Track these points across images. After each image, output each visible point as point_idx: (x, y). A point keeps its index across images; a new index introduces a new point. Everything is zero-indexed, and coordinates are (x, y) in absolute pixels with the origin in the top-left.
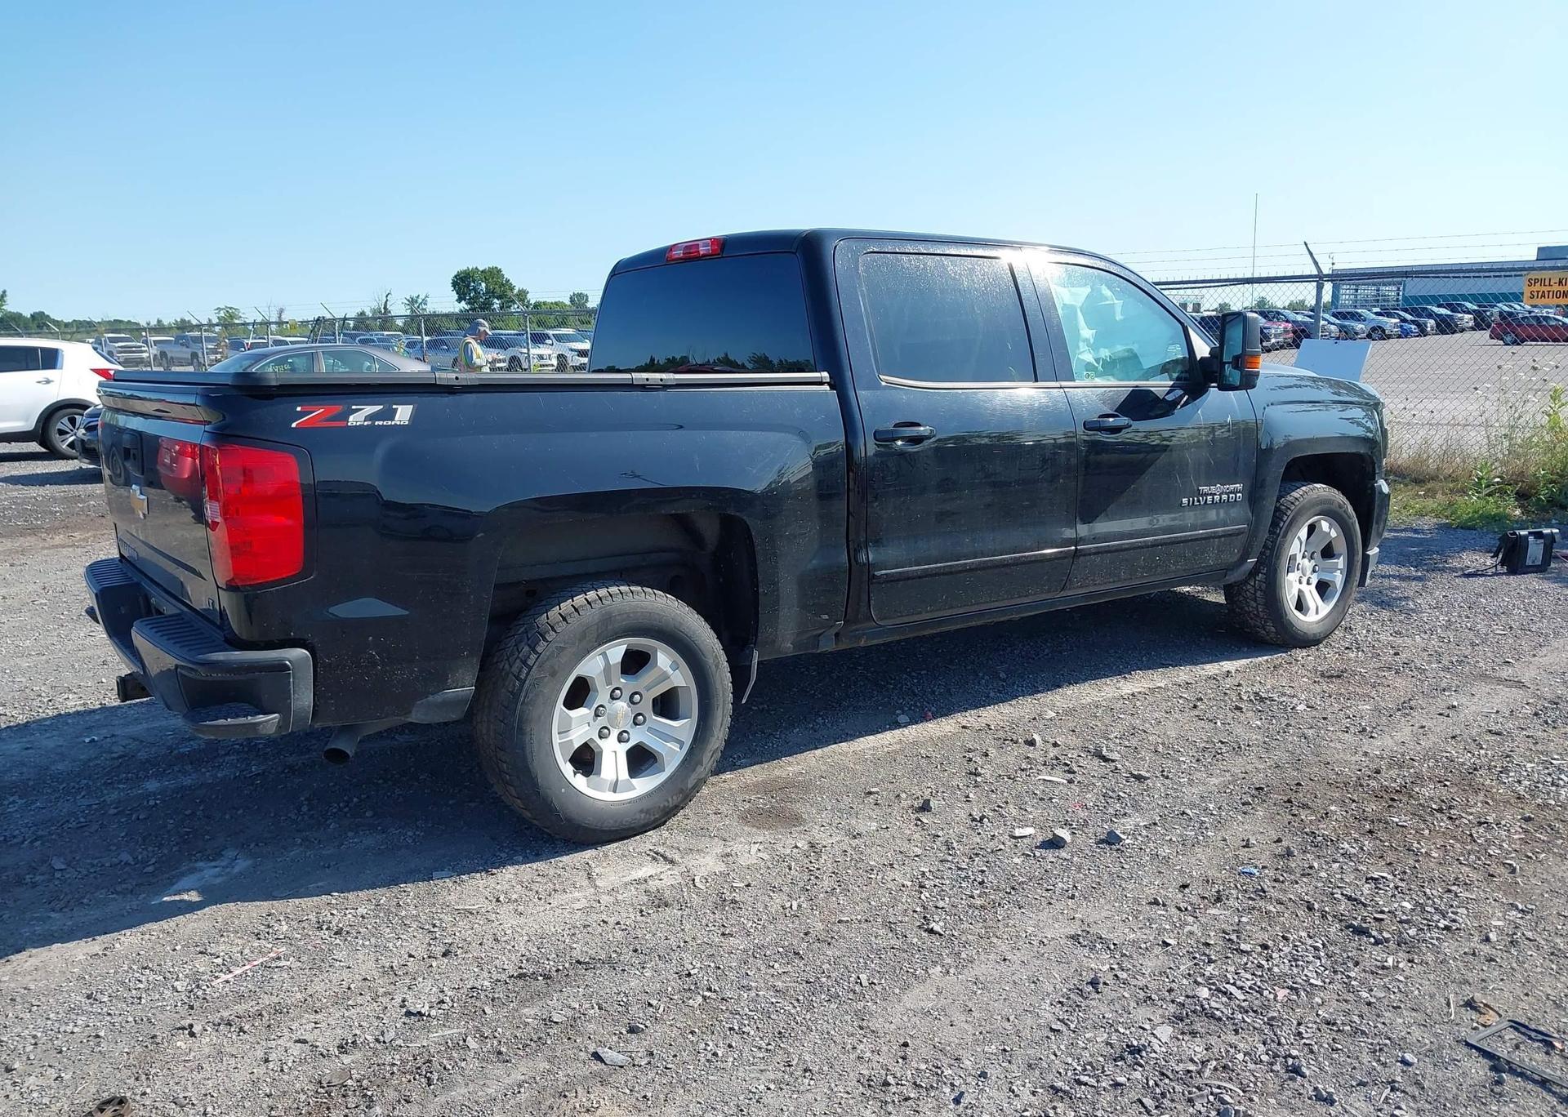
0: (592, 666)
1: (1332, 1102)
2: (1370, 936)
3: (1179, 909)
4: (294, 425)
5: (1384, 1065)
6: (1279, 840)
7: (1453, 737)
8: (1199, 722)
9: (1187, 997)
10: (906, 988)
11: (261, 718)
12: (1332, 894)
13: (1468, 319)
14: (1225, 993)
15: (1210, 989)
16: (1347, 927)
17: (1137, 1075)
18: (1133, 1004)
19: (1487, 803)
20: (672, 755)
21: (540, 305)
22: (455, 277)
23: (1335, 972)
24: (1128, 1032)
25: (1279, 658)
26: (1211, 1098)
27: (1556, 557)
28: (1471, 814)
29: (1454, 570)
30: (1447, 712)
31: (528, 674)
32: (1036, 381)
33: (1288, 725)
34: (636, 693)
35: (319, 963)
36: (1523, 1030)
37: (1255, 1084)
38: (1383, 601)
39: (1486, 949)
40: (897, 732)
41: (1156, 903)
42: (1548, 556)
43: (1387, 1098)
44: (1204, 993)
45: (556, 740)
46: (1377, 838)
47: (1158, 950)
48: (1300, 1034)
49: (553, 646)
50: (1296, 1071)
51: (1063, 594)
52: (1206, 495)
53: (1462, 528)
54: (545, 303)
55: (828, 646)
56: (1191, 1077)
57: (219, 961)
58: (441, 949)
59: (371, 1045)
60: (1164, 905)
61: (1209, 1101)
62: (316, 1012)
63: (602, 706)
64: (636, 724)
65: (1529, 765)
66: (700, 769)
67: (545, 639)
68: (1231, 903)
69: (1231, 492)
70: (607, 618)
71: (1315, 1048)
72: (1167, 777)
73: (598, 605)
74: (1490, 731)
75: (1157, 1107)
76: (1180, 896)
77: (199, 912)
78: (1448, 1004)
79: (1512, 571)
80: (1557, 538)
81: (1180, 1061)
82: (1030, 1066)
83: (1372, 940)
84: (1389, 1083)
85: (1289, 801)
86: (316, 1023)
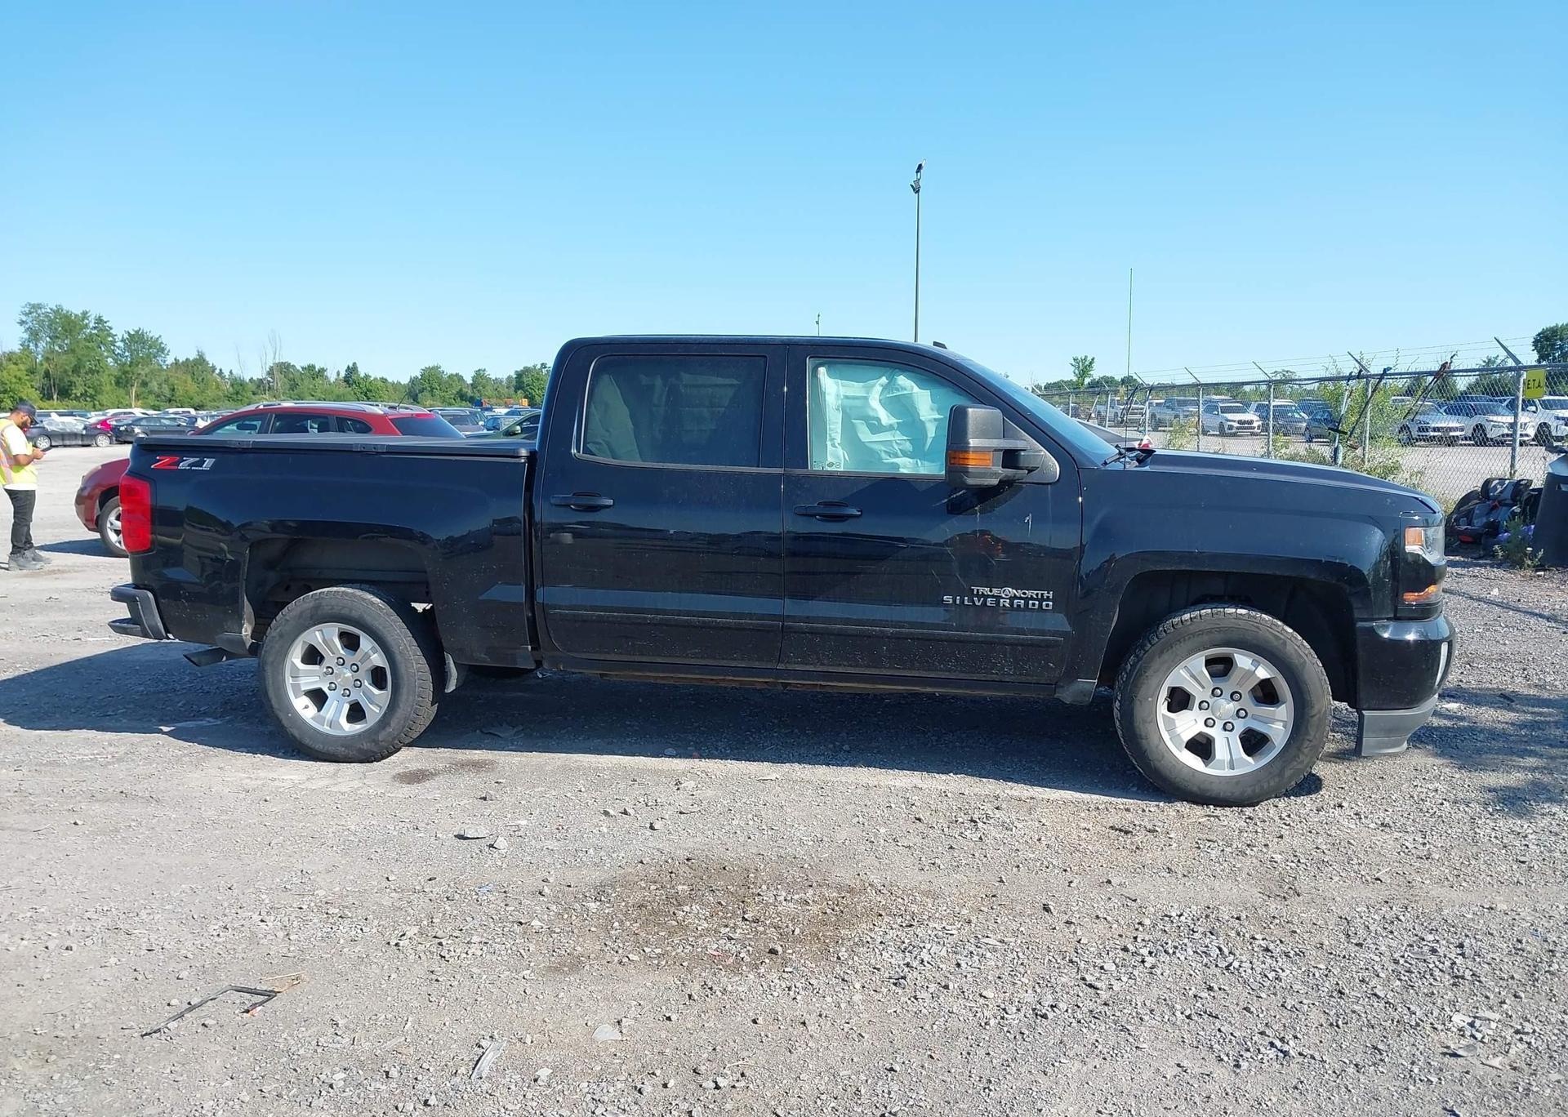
0: (316, 638)
4: (152, 467)
20: (374, 714)
22: (1539, 335)
32: (758, 467)
34: (354, 664)
41: (390, 878)
45: (289, 681)
52: (985, 596)
63: (329, 668)
64: (355, 686)
69: (1032, 598)
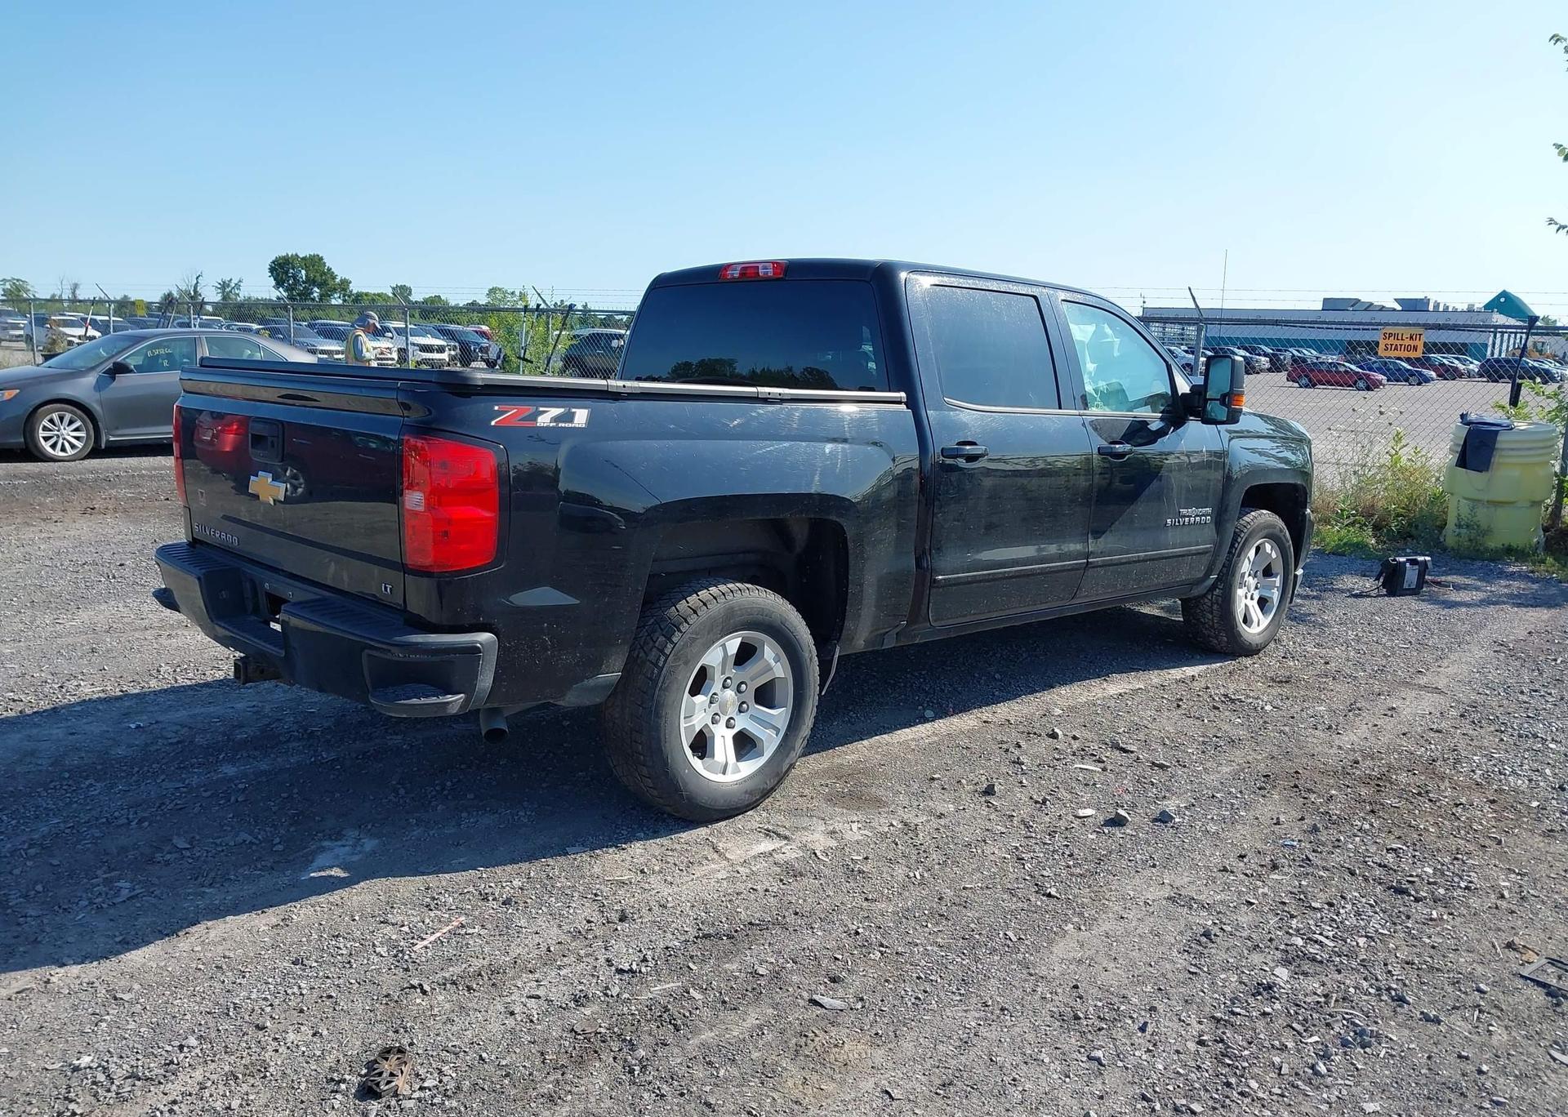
0: (713, 657)
1: (1439, 1022)
2: (1410, 895)
3: (1246, 875)
4: (493, 423)
5: (1465, 993)
6: (1302, 819)
7: (1404, 734)
8: (1189, 720)
9: (1286, 945)
10: (1051, 942)
11: (450, 698)
12: (1366, 862)
13: (1264, 361)
14: (1316, 942)
15: (1303, 939)
16: (1389, 888)
17: (1277, 1006)
18: (1246, 952)
19: (1455, 788)
20: (770, 742)
21: (361, 296)
22: (273, 262)
23: (1395, 924)
24: (1253, 973)
25: (1230, 665)
26: (1345, 1022)
27: (1427, 582)
28: (1446, 797)
29: (1342, 591)
30: (1389, 713)
31: (665, 661)
32: (1060, 408)
33: (1265, 722)
34: (742, 683)
35: (505, 930)
36: (1560, 965)
37: (1374, 1011)
38: (1298, 619)
39: (1503, 904)
40: (928, 726)
41: (1225, 870)
42: (1421, 582)
43: (1478, 1018)
44: (1299, 942)
45: (683, 725)
46: (1380, 817)
47: (1244, 908)
48: (1390, 972)
49: (686, 636)
50: (1401, 1000)
51: (1074, 602)
52: (1185, 516)
53: (1333, 554)
54: (367, 294)
55: (890, 643)
56: (1321, 1007)
57: (406, 929)
58: (615, 917)
59: (602, 999)
60: (1232, 872)
61: (1344, 1025)
62: (531, 972)
63: (715, 694)
64: (740, 711)
65: (1475, 758)
66: (793, 754)
67: (679, 631)
68: (1286, 869)
69: (1203, 515)
70: (730, 612)
71: (1407, 982)
72: (1185, 766)
73: (722, 600)
74: (1432, 729)
75: (1305, 1031)
76: (1242, 864)
77: (356, 886)
78: (1494, 946)
79: (1392, 593)
80: (1430, 565)
81: (1306, 995)
82: (1186, 1001)
83: (1412, 898)
84: (1476, 1007)
85: (1296, 786)
86: (537, 981)
